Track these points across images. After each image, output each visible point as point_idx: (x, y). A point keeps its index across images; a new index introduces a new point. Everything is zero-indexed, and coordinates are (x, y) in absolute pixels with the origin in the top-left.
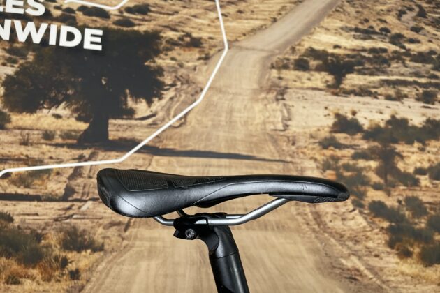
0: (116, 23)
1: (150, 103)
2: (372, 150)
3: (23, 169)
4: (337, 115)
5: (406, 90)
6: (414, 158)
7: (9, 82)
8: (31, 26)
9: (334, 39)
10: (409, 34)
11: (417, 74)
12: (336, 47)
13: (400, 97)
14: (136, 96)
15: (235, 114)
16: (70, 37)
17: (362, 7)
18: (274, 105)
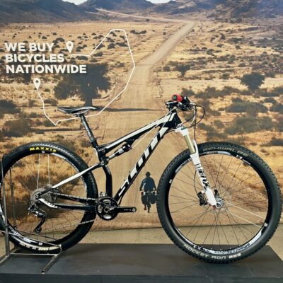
0: (90, 61)
1: (106, 91)
2: (199, 102)
3: (65, 120)
4: (183, 89)
5: (214, 75)
6: (218, 104)
7: (56, 89)
8: (60, 66)
9: (181, 56)
10: (216, 49)
11: (220, 67)
12: (181, 59)
13: (211, 78)
14: (101, 89)
15: (140, 93)
16: (75, 69)
17: (194, 39)
18: (156, 88)
